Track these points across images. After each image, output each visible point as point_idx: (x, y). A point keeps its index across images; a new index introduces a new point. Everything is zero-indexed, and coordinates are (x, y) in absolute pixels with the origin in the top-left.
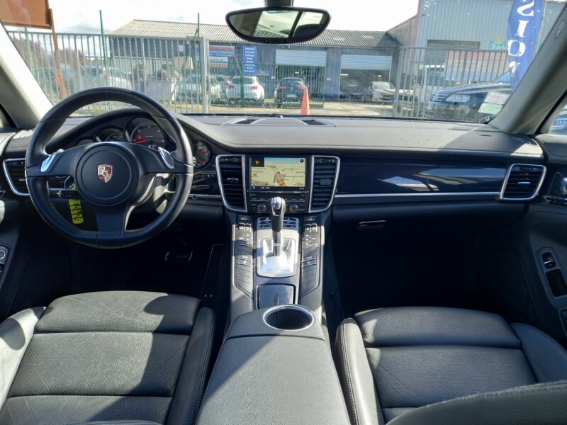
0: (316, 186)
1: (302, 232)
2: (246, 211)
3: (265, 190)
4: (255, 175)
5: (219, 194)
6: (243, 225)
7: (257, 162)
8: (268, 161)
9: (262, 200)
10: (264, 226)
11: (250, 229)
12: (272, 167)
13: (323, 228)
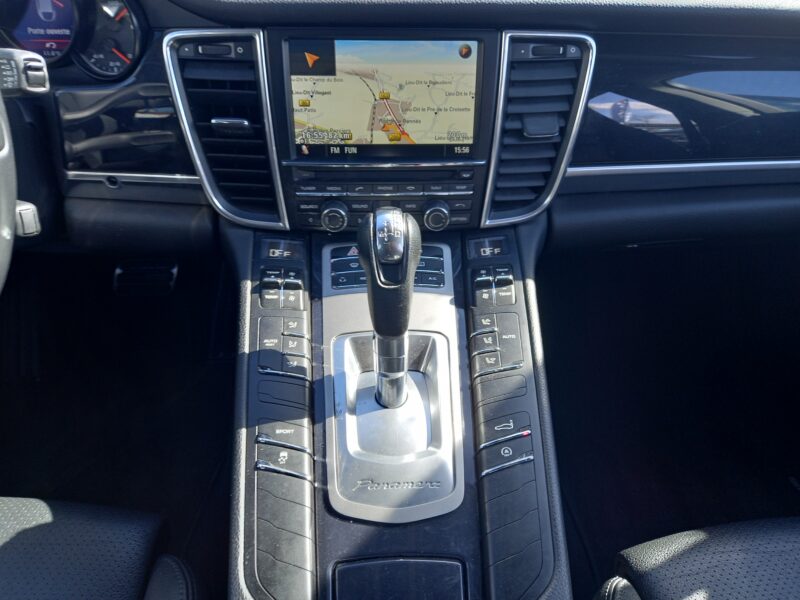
0: (508, 141)
1: (465, 301)
2: (285, 224)
3: (343, 156)
4: (305, 104)
5: (192, 170)
6: (276, 286)
7: (310, 58)
8: (346, 53)
9: (333, 192)
10: (346, 280)
11: (301, 297)
12: (364, 76)
13: (531, 284)
